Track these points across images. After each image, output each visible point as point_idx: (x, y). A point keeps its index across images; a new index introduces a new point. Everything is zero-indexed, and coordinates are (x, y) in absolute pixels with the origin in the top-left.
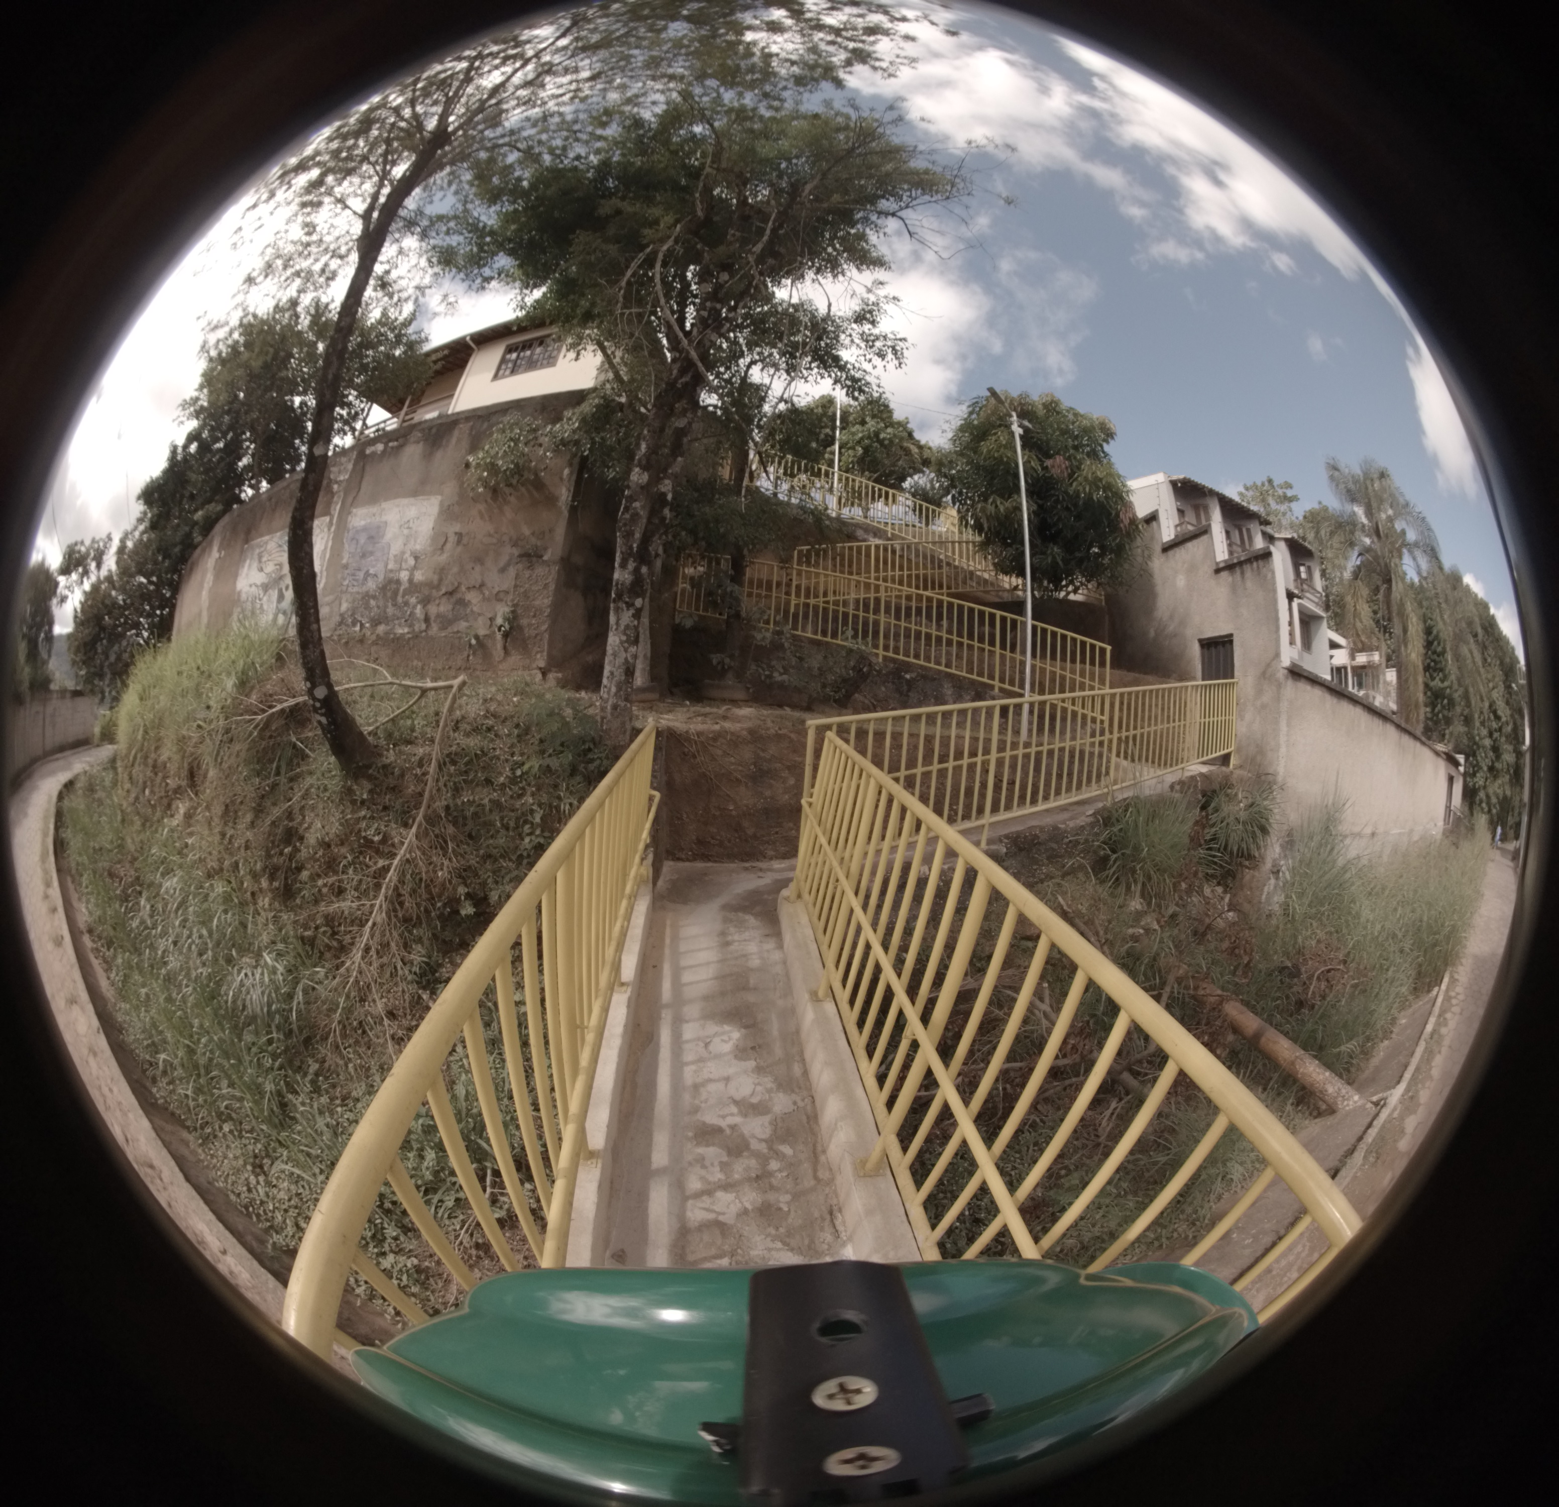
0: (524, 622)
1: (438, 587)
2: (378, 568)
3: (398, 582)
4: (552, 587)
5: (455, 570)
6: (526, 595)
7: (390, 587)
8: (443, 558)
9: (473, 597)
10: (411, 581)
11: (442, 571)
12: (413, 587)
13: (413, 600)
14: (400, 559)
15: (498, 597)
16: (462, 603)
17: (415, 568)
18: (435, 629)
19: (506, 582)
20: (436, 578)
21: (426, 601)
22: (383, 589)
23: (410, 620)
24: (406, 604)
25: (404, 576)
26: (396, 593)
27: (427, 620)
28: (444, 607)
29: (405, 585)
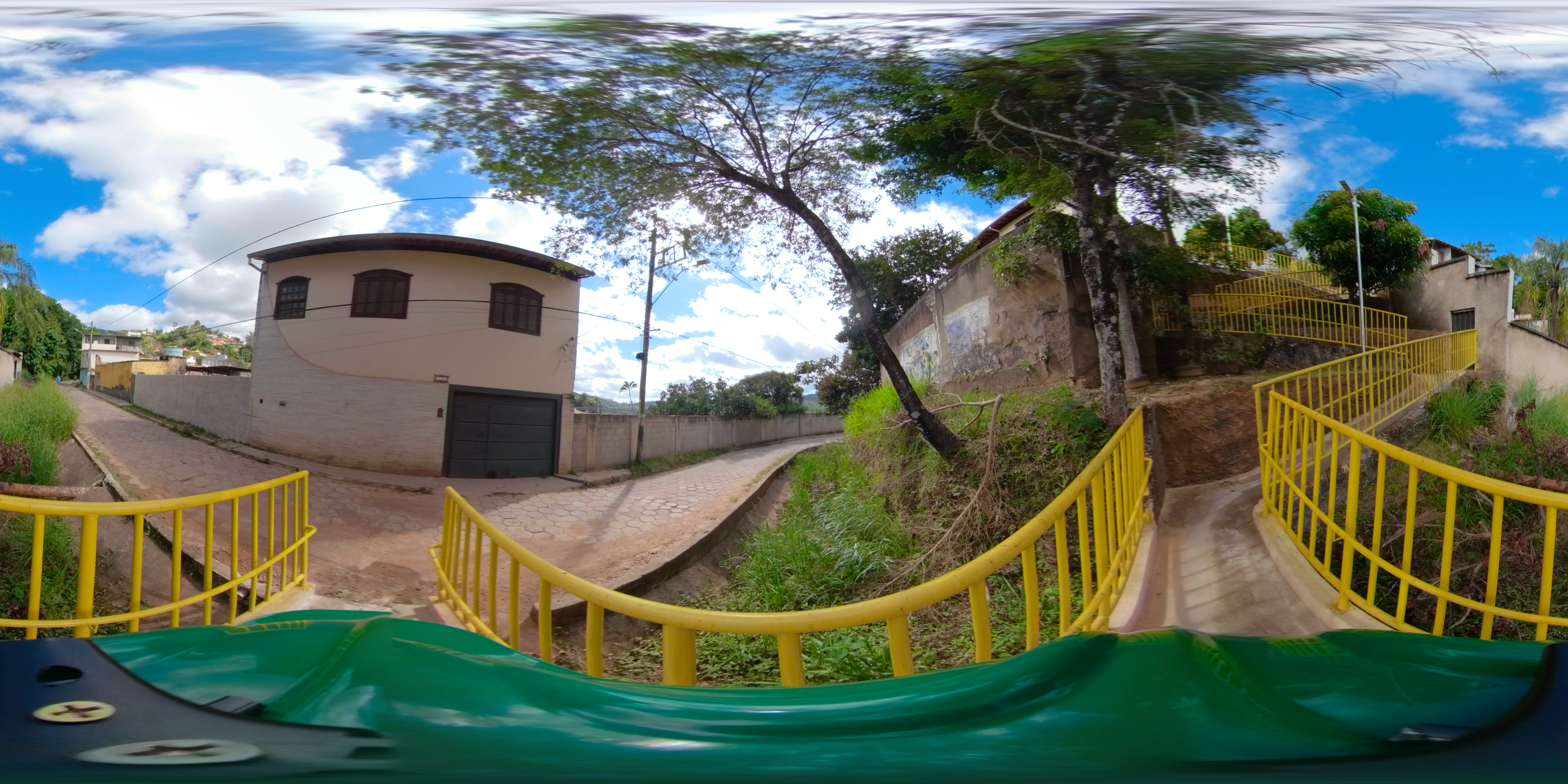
0: (1056, 352)
1: (1002, 344)
2: (967, 341)
3: (980, 346)
4: (1068, 327)
5: (1009, 331)
6: (1053, 336)
7: (976, 350)
8: (1000, 327)
9: (1023, 344)
10: (986, 343)
11: (1001, 334)
12: (989, 346)
13: (990, 354)
14: (977, 334)
15: (1037, 341)
16: (1018, 349)
17: (986, 336)
18: (1006, 367)
19: (1040, 331)
20: (999, 338)
21: (997, 353)
22: (973, 351)
23: (991, 365)
24: (987, 356)
25: (982, 342)
26: (980, 352)
27: (1000, 362)
28: (1008, 353)
29: (984, 347)
